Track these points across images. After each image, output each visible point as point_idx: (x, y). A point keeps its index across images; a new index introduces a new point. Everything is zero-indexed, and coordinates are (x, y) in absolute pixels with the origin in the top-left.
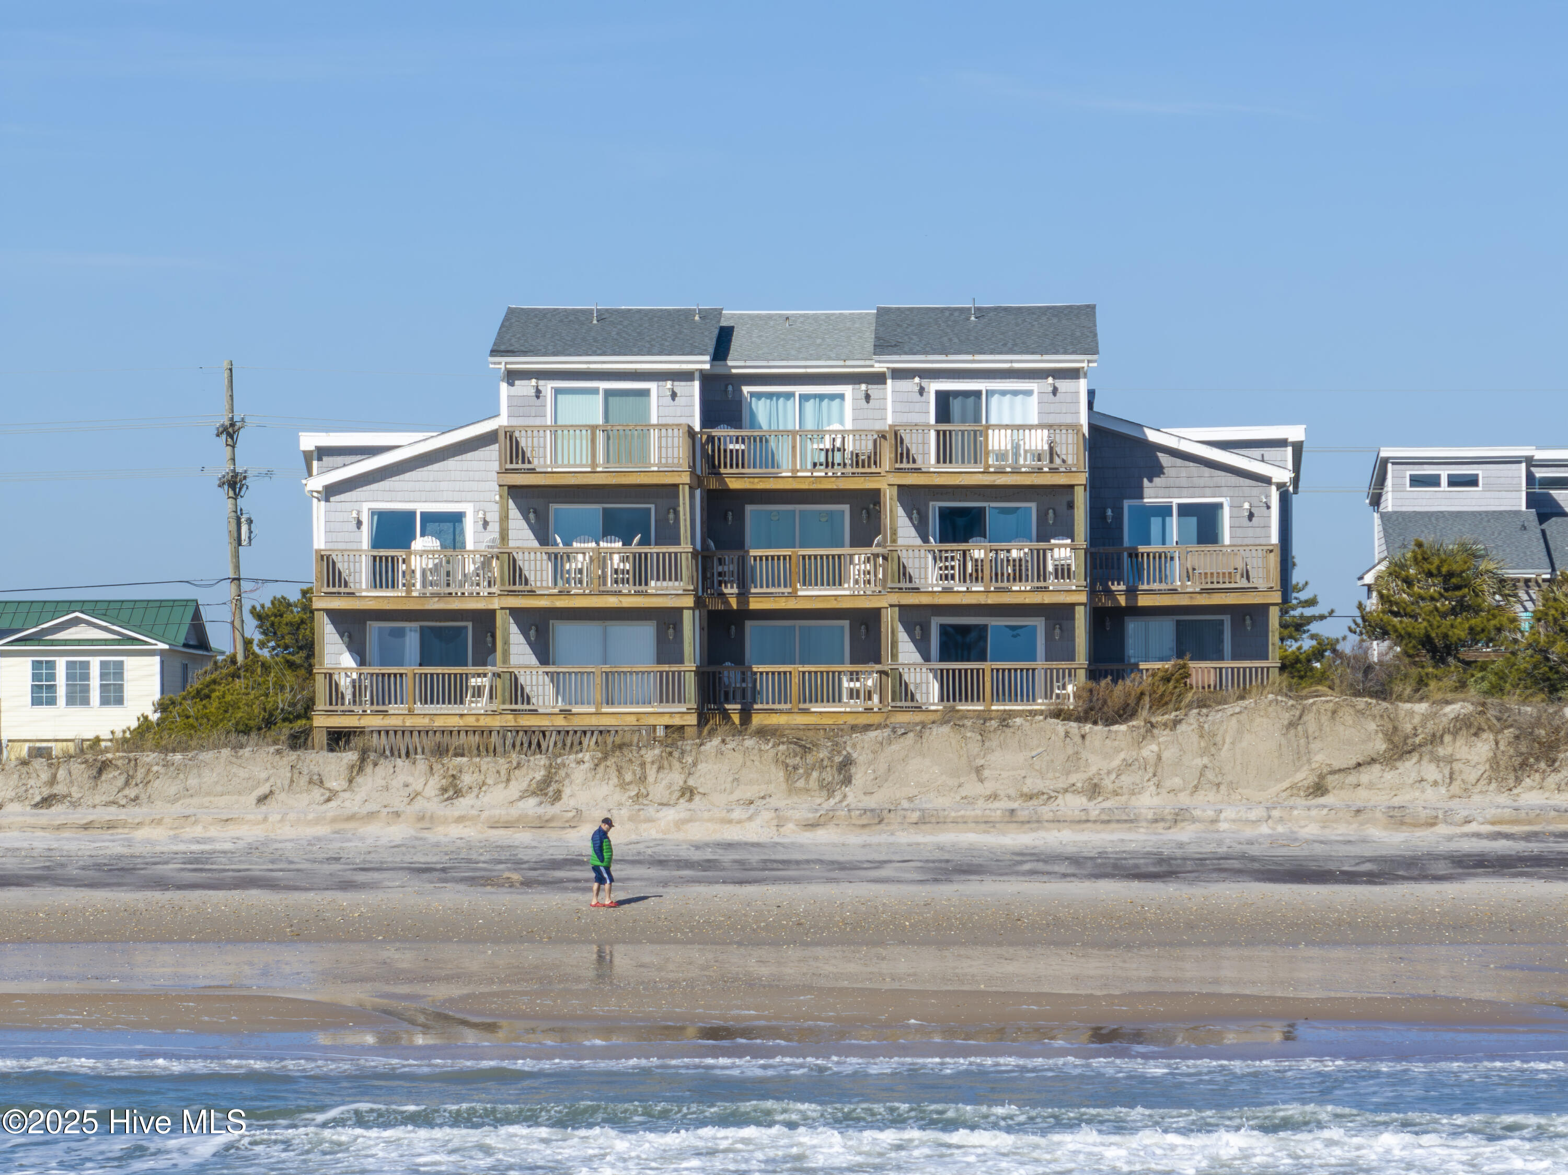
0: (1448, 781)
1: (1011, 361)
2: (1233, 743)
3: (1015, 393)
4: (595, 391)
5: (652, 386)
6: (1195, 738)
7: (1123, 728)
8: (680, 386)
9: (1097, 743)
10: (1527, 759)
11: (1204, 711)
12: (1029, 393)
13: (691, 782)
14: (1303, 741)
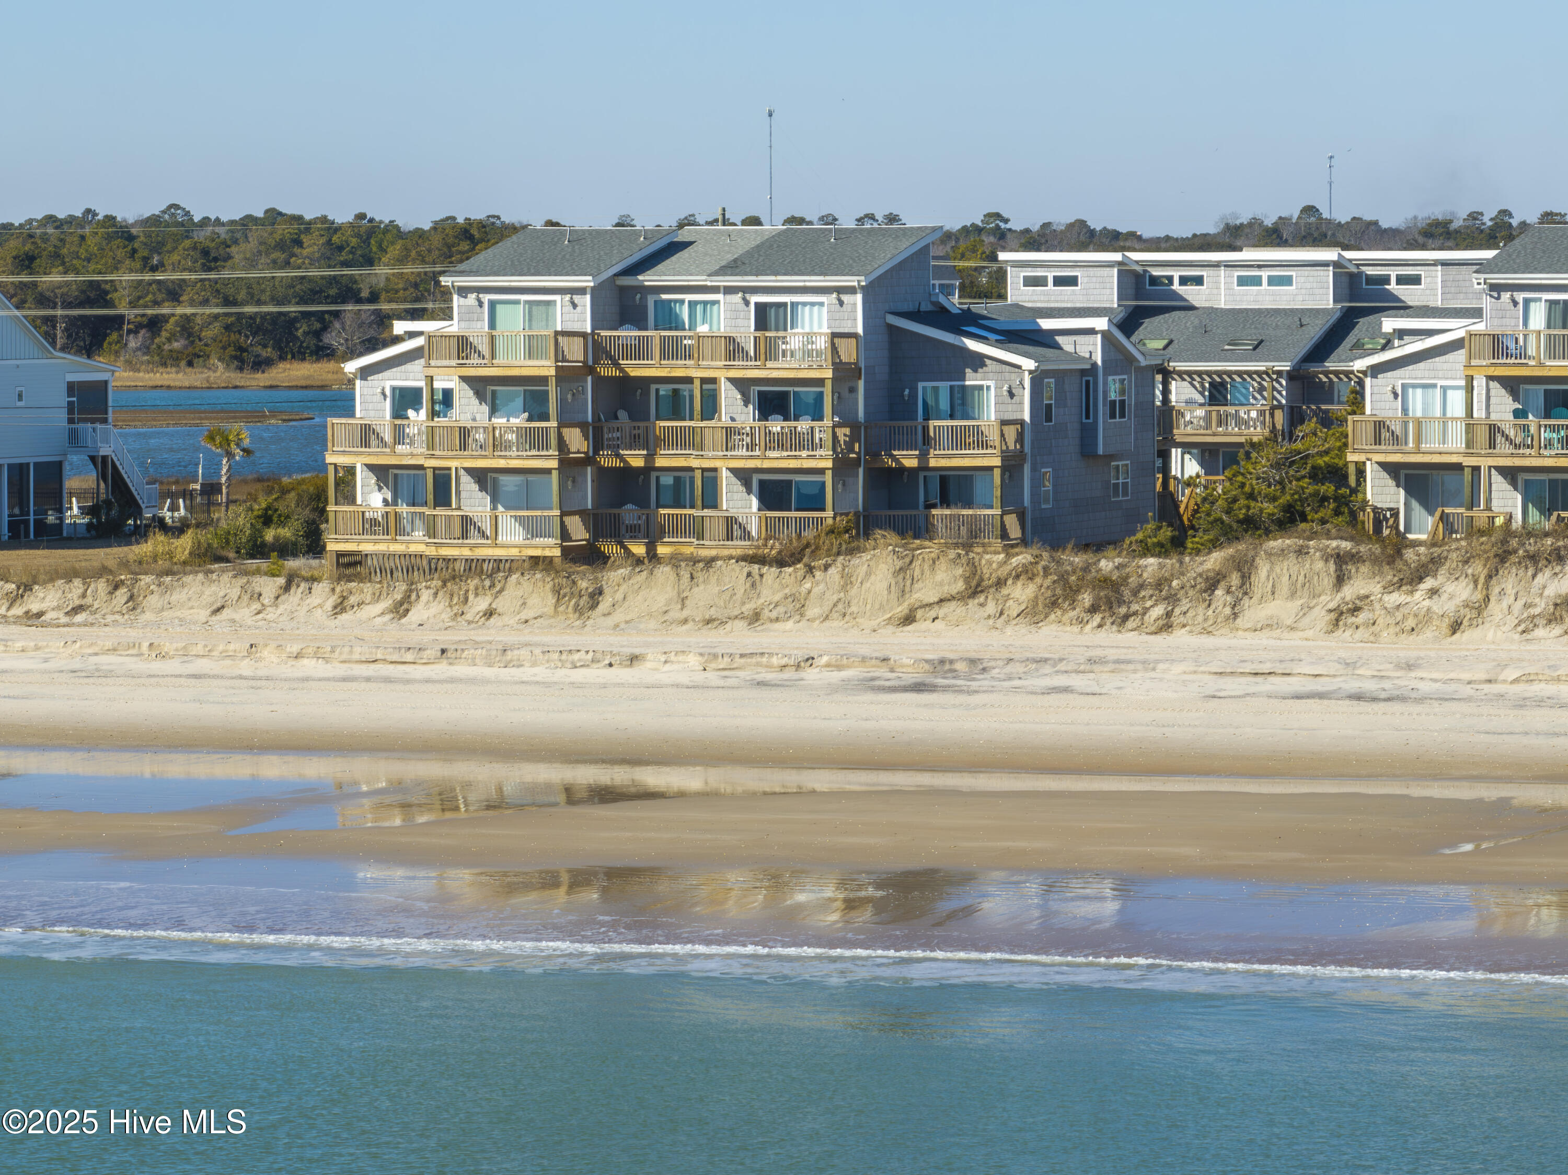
0: (998, 615)
1: (805, 281)
2: (862, 583)
3: (813, 304)
4: (517, 302)
5: (557, 298)
6: (837, 577)
7: (791, 569)
8: (577, 298)
9: (770, 581)
10: (1058, 599)
11: (849, 557)
12: (821, 304)
13: (494, 606)
14: (908, 582)
